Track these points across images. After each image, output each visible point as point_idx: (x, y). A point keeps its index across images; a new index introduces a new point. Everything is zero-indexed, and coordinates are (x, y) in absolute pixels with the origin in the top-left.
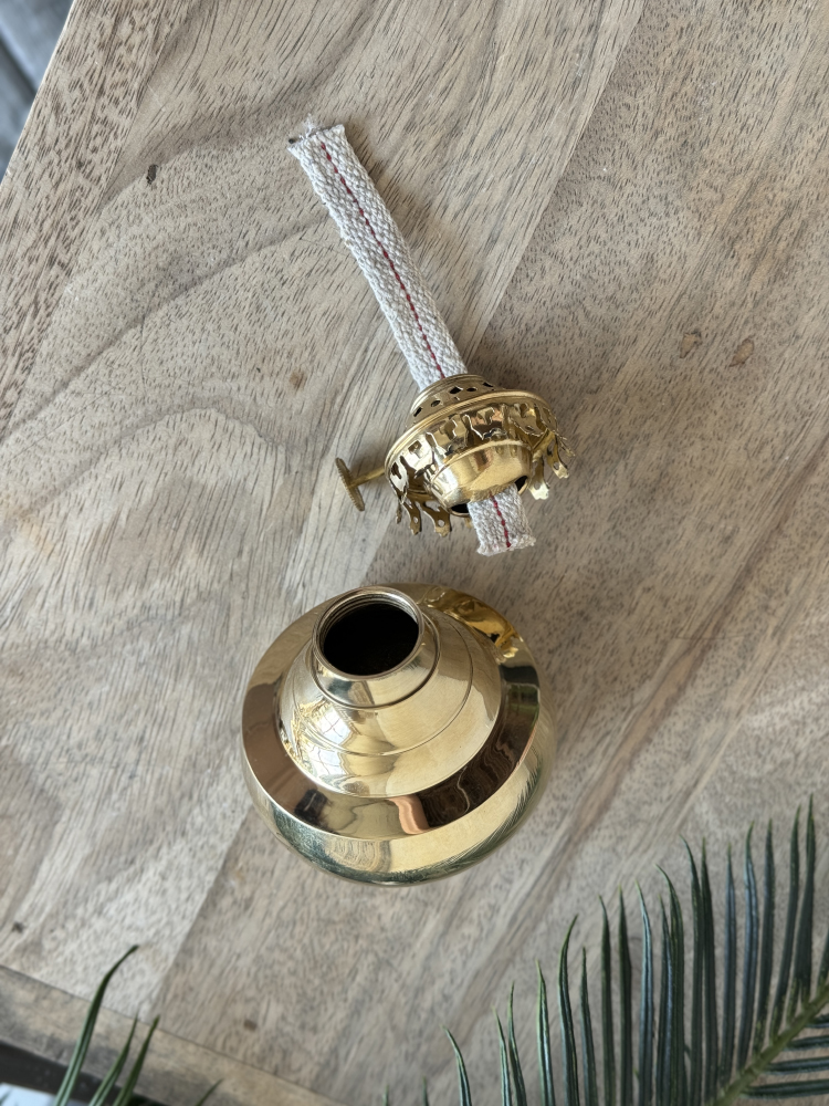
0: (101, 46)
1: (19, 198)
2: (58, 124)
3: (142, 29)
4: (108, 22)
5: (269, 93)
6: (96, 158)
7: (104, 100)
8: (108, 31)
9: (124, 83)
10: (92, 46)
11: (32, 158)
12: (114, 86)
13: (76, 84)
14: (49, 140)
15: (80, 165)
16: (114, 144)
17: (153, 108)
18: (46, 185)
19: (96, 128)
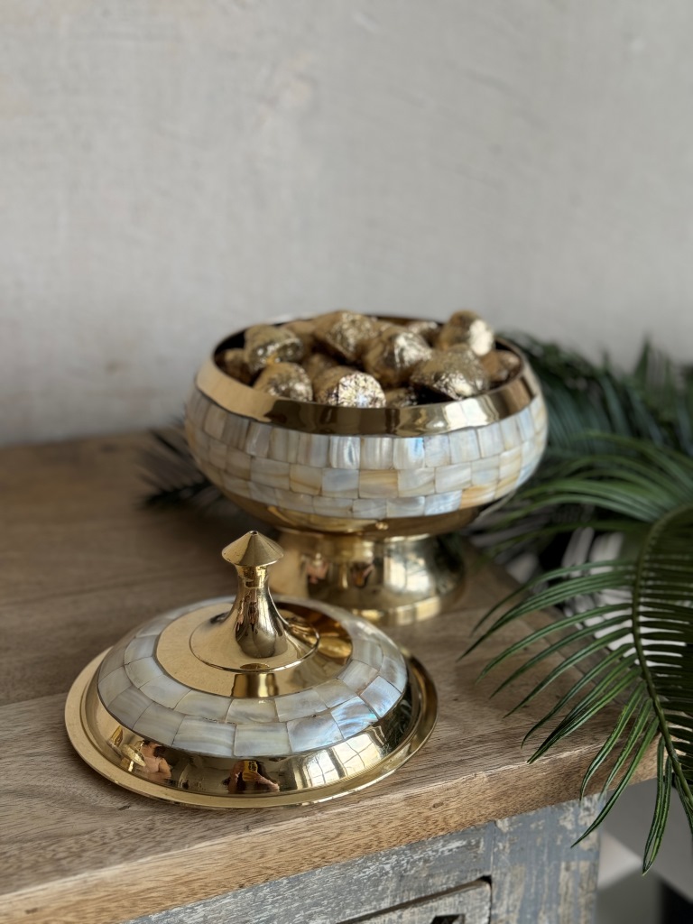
0: (80, 857)
1: (195, 836)
2: (139, 846)
3: (54, 850)
4: (64, 862)
5: (35, 801)
6: (140, 827)
7: (107, 841)
8: (68, 860)
9: (90, 840)
10: (83, 859)
11: (169, 844)
12: (96, 842)
13: (111, 852)
14: (151, 844)
15: (151, 829)
16: (125, 826)
17: (89, 826)
18: (177, 832)
19: (125, 835)
